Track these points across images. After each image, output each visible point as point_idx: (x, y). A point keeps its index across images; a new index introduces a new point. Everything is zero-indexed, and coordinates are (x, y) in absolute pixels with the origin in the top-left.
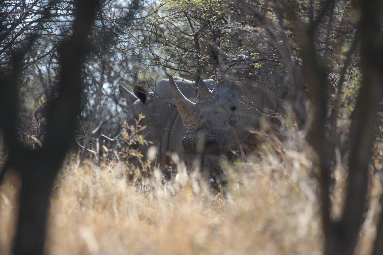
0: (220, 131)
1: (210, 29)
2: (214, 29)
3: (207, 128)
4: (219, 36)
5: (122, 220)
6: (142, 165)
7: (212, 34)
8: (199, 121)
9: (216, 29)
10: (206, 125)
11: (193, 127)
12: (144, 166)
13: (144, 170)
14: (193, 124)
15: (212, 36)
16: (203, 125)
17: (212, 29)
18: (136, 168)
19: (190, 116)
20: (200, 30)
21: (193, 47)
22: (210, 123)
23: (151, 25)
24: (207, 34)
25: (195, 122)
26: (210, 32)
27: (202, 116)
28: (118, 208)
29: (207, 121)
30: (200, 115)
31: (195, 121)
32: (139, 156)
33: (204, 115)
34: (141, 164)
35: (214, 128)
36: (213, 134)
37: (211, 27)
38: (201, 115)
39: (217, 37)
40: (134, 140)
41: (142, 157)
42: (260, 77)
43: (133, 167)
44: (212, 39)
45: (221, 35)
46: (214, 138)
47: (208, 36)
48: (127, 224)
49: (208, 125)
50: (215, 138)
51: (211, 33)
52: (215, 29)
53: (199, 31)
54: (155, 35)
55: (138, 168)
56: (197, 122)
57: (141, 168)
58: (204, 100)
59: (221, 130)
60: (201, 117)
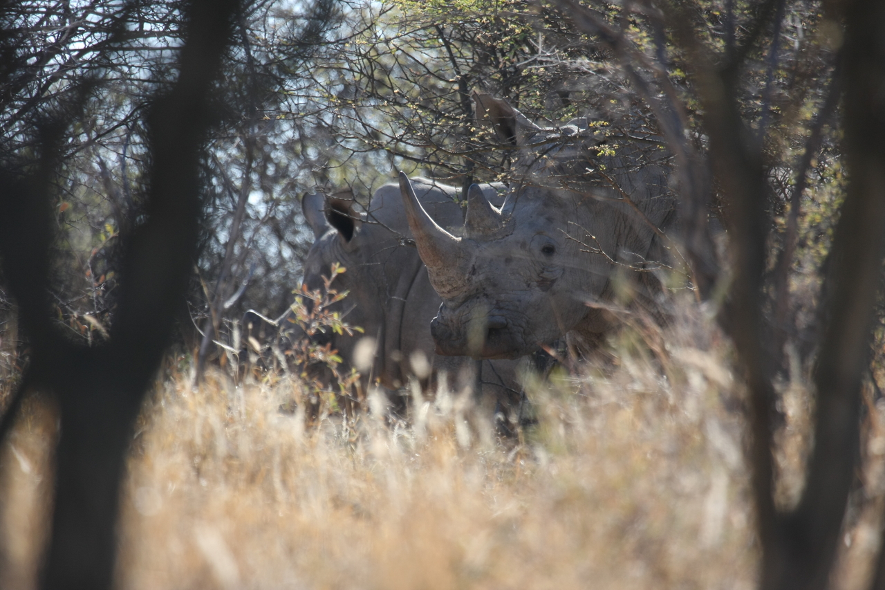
0: (518, 303)
1: (496, 67)
2: (505, 66)
3: (486, 296)
4: (518, 82)
5: (294, 507)
6: (340, 382)
7: (501, 79)
8: (468, 279)
9: (510, 67)
10: (484, 289)
11: (455, 293)
12: (343, 384)
13: (343, 393)
14: (455, 286)
15: (501, 82)
16: (477, 290)
17: (501, 66)
18: (326, 387)
19: (447, 267)
20: (473, 70)
21: (457, 108)
22: (495, 285)
23: (360, 58)
24: (490, 79)
25: (459, 282)
26: (496, 74)
27: (476, 267)
28: (284, 482)
29: (487, 279)
30: (471, 265)
31: (460, 280)
32: (333, 361)
33: (480, 267)
34: (337, 379)
35: (503, 296)
36: (500, 309)
37: (499, 63)
38: (474, 266)
39: (512, 86)
40: (320, 324)
41: (338, 363)
42: (612, 178)
43: (318, 386)
44: (499, 90)
45: (521, 81)
46: (502, 320)
47: (492, 82)
48: (304, 518)
49: (490, 290)
50: (506, 320)
51: (499, 76)
52: (507, 66)
53: (470, 71)
54: (369, 81)
55: (330, 389)
56: (464, 281)
57: (337, 389)
58: (480, 230)
59: (519, 301)
60: (474, 271)
